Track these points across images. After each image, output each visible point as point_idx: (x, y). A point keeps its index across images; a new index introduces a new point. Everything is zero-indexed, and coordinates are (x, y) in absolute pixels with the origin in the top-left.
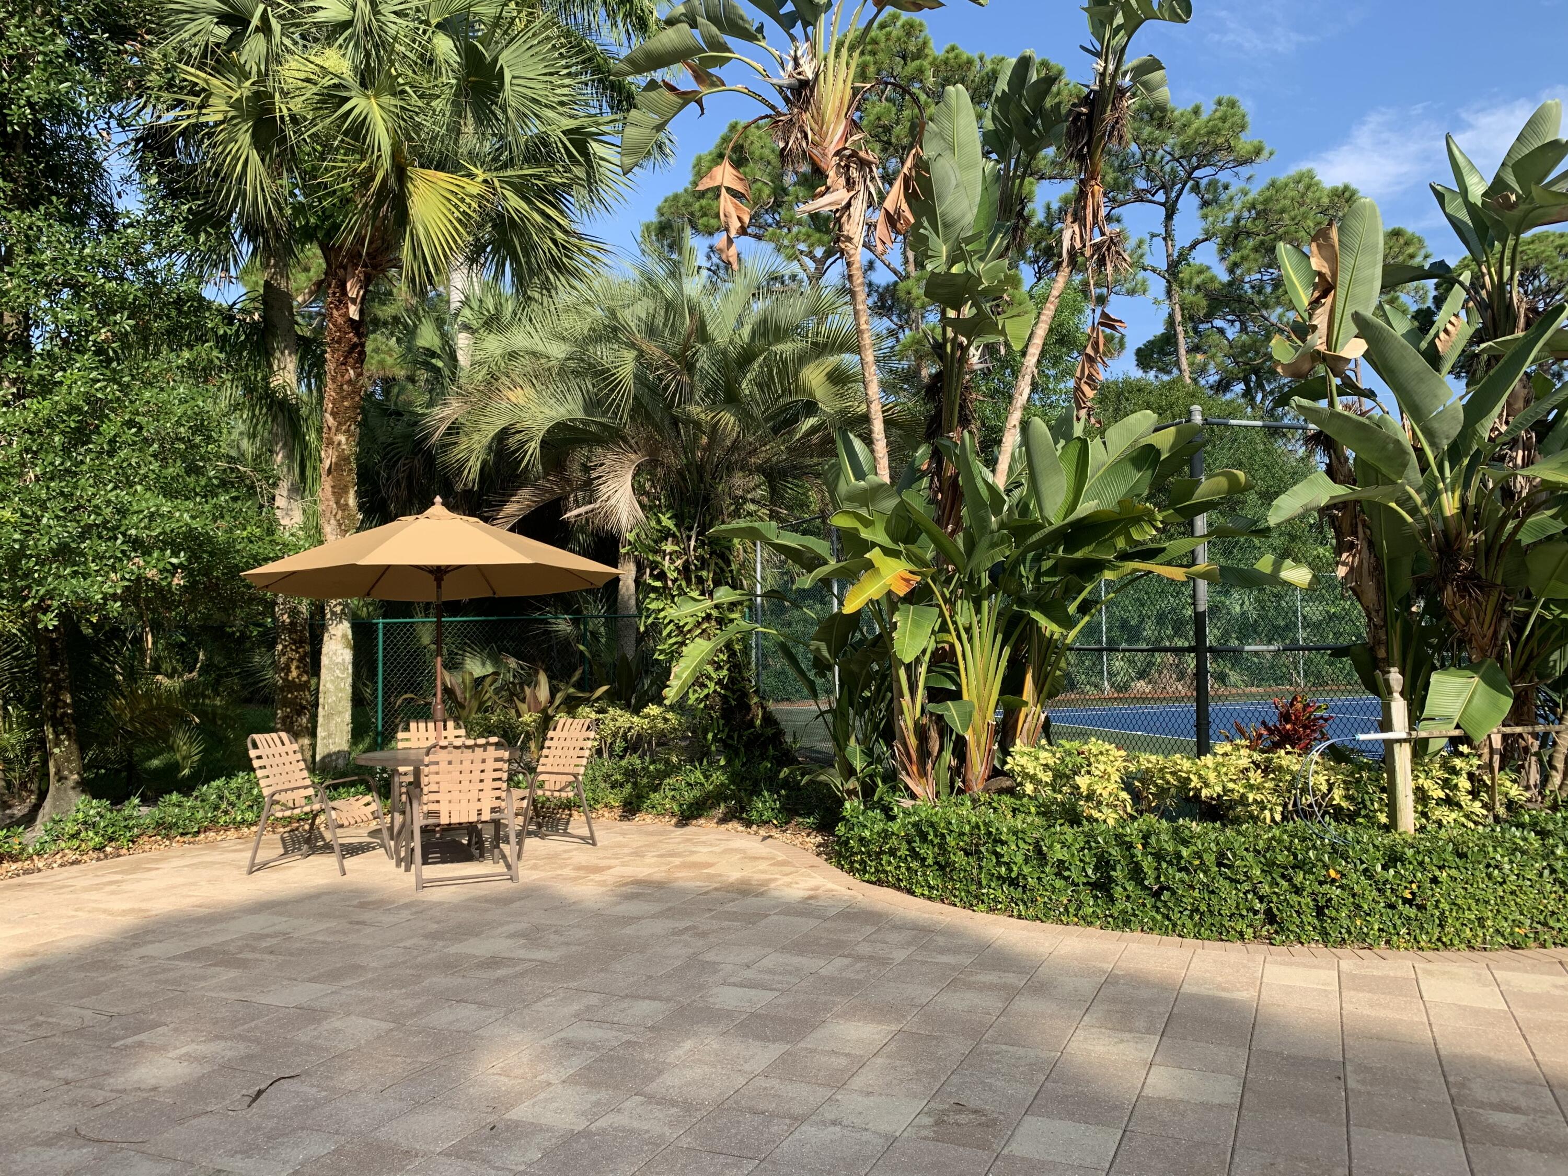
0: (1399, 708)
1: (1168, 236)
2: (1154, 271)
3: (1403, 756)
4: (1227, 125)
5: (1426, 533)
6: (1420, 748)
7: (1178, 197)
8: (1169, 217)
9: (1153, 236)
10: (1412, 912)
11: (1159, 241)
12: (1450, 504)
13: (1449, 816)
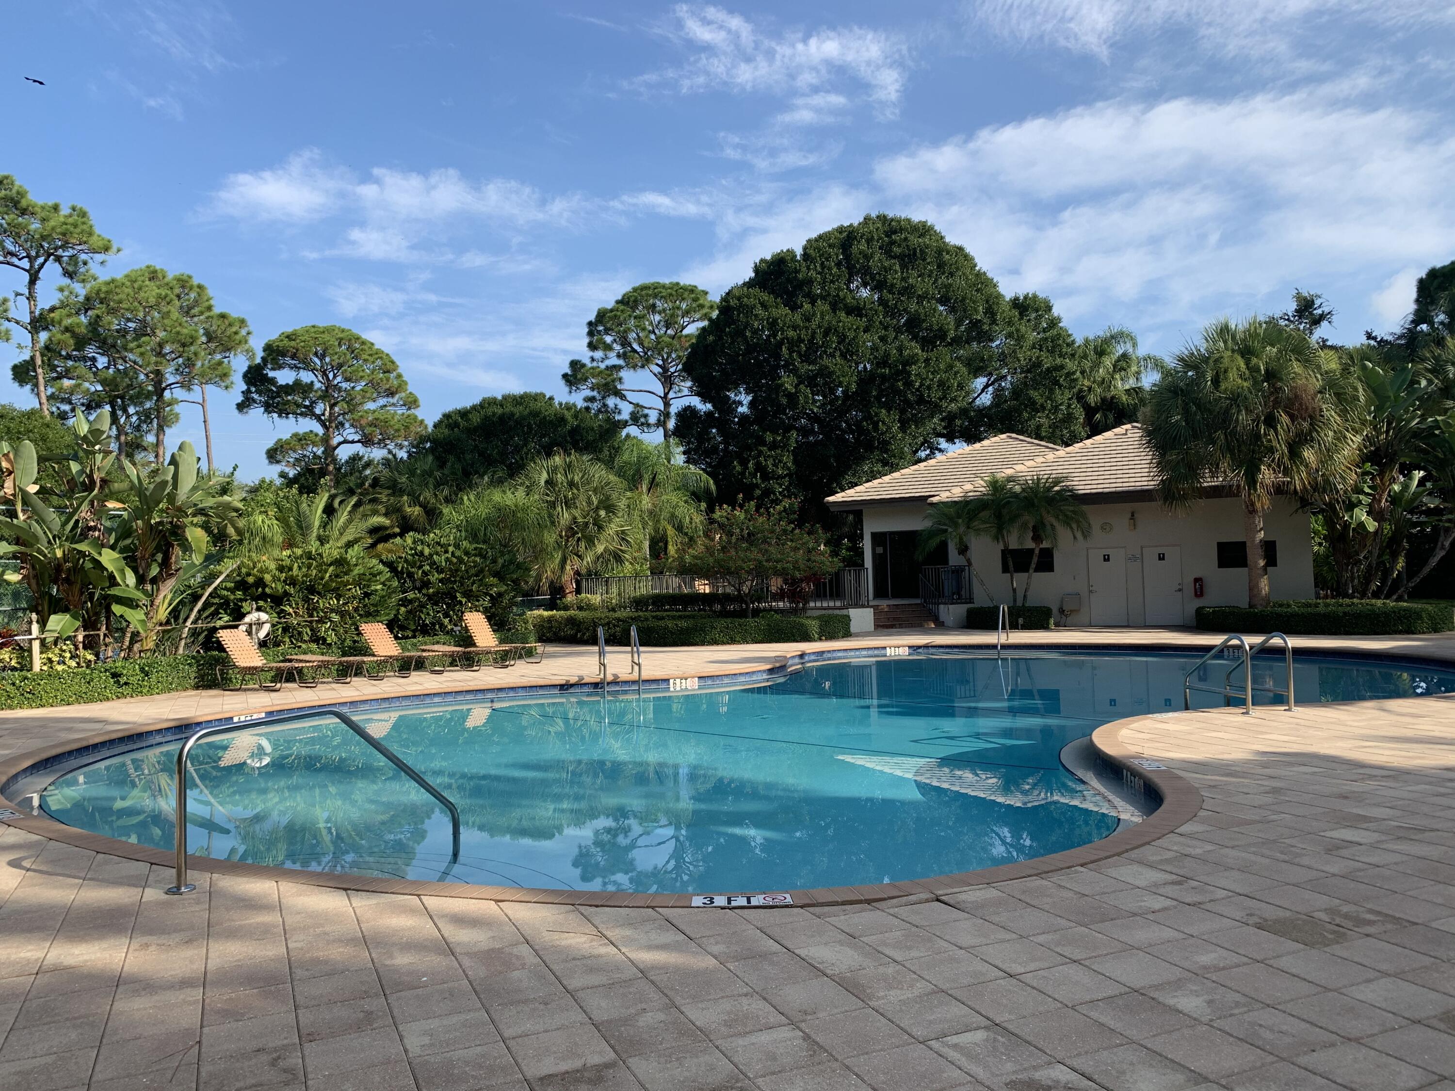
0: (35, 628)
1: (31, 297)
2: (17, 322)
3: (36, 645)
4: (78, 230)
5: (50, 563)
6: (43, 643)
7: (42, 266)
8: (33, 281)
9: (18, 294)
10: (30, 696)
11: (23, 301)
12: (59, 553)
13: (60, 668)
